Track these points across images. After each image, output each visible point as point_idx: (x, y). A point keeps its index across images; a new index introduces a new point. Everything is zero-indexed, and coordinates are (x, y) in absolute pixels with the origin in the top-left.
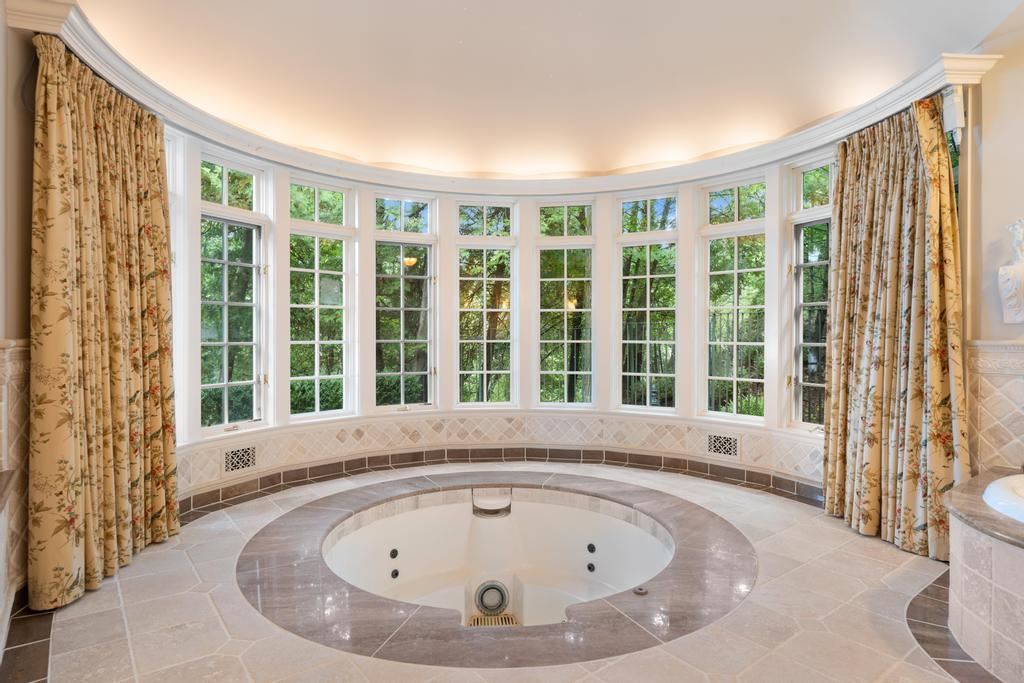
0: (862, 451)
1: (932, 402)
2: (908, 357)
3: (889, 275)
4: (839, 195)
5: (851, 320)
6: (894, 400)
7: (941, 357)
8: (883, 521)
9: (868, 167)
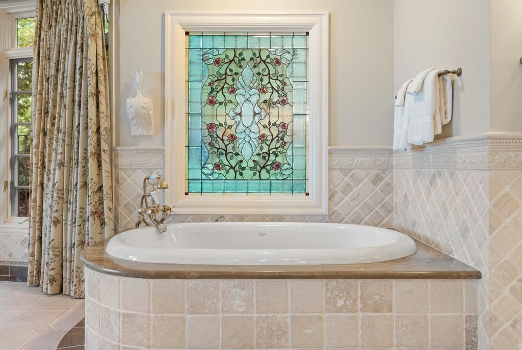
0: (50, 231)
1: (92, 190)
2: (78, 159)
3: (67, 100)
4: (38, 38)
5: (45, 134)
6: (71, 191)
7: (97, 158)
8: (64, 280)
9: (56, 20)
